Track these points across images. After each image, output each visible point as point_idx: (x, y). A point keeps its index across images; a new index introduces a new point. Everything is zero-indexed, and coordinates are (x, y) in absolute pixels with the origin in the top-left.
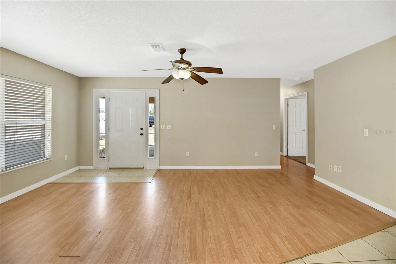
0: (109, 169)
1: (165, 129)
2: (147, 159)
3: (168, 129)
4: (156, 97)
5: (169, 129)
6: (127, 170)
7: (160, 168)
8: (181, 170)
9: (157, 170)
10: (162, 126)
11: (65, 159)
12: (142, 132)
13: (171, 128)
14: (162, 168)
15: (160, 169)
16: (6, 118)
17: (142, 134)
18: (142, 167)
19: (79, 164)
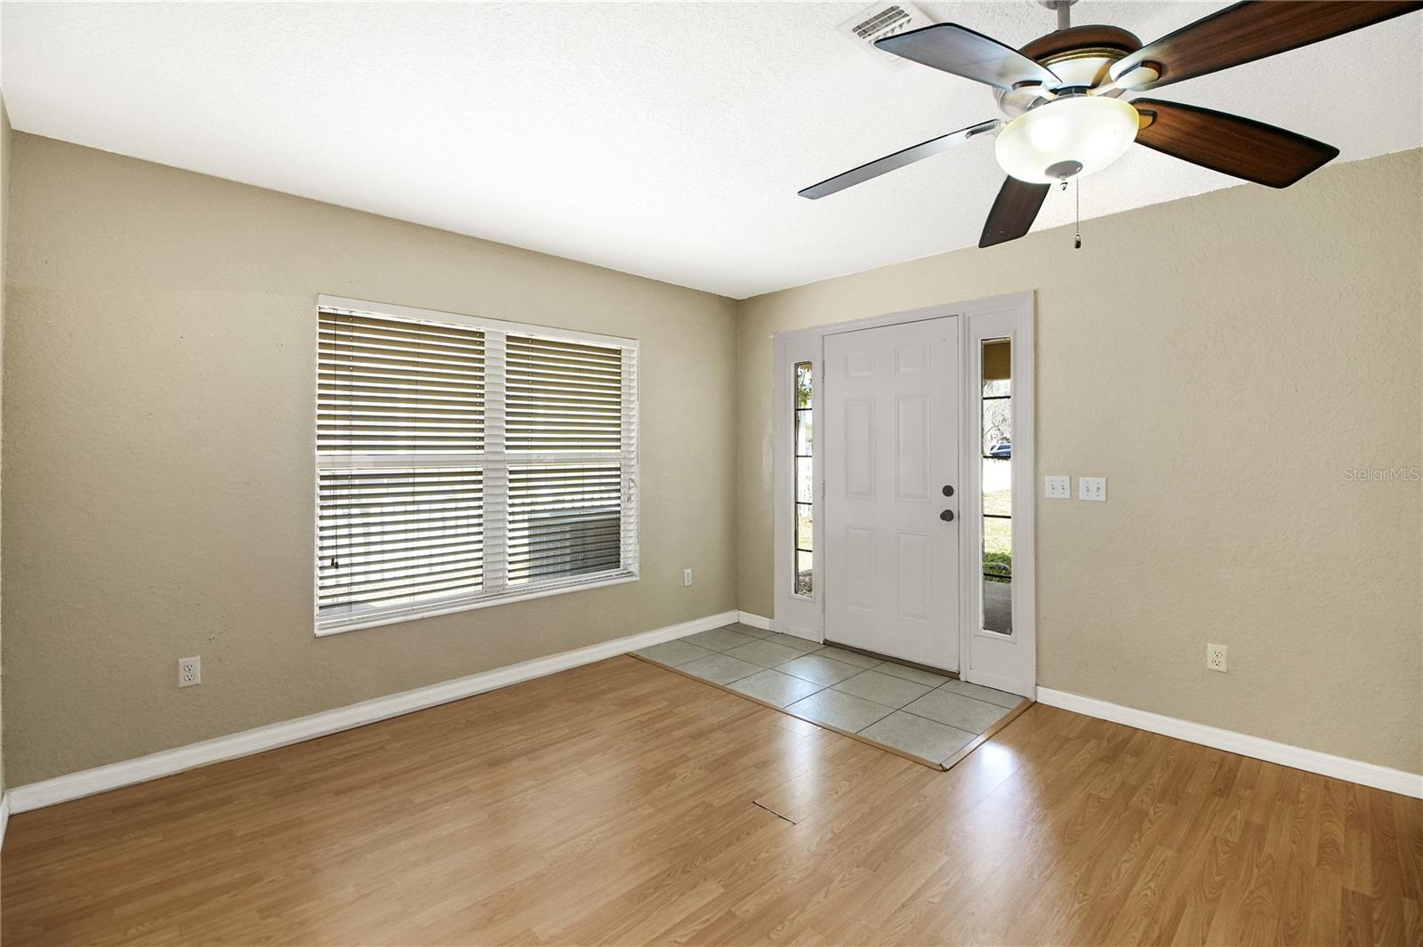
0: (824, 644)
1: (1067, 495)
2: (976, 636)
3: (1082, 495)
4: (1015, 336)
5: (1092, 496)
6: (885, 667)
7: (1039, 695)
8: (1171, 741)
9: (1021, 700)
10: (1047, 481)
11: (686, 581)
12: (949, 503)
13: (1103, 492)
14: (1047, 697)
15: (1038, 701)
16: (508, 447)
17: (947, 516)
18: (953, 668)
19: (736, 603)
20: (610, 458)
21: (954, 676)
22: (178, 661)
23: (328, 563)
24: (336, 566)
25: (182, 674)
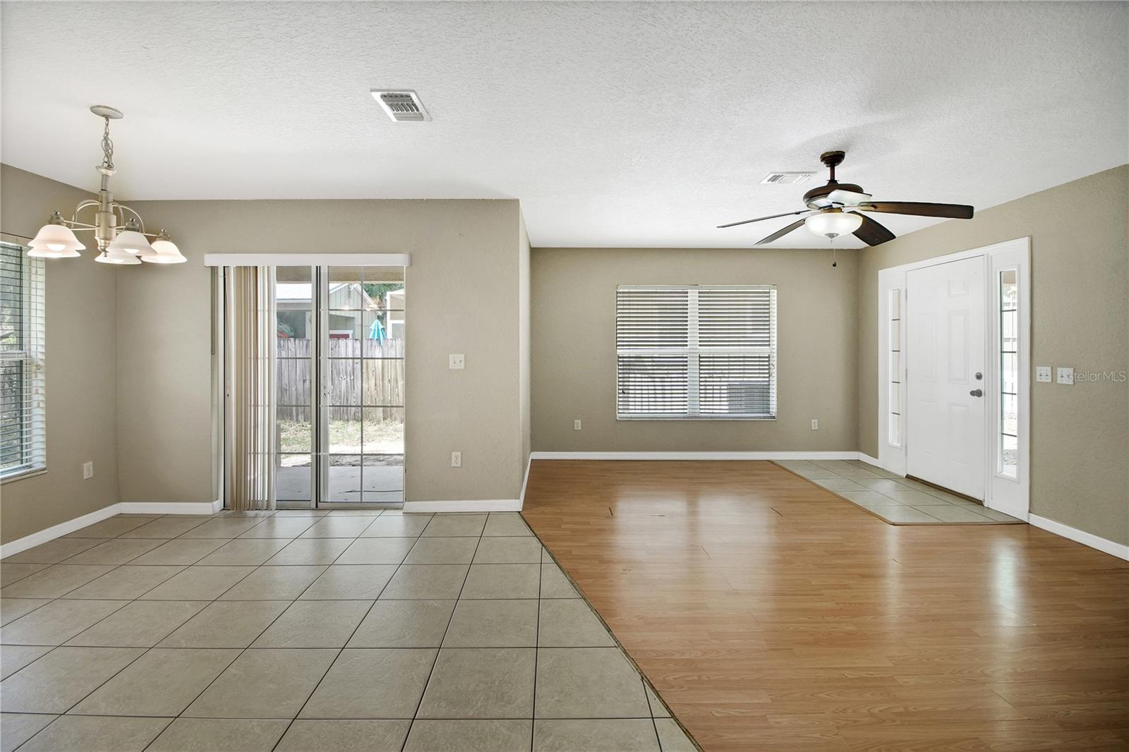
0: (906, 477)
1: (1050, 380)
2: (996, 477)
3: (1059, 381)
4: (1019, 269)
5: (1065, 381)
7: (1031, 520)
10: (1038, 369)
11: (813, 427)
12: (979, 385)
14: (1035, 520)
15: (1030, 523)
16: (700, 345)
17: (978, 393)
18: (979, 497)
19: (856, 447)
20: (763, 351)
21: (980, 503)
22: (574, 422)
23: (621, 391)
24: (624, 393)
25: (576, 425)
